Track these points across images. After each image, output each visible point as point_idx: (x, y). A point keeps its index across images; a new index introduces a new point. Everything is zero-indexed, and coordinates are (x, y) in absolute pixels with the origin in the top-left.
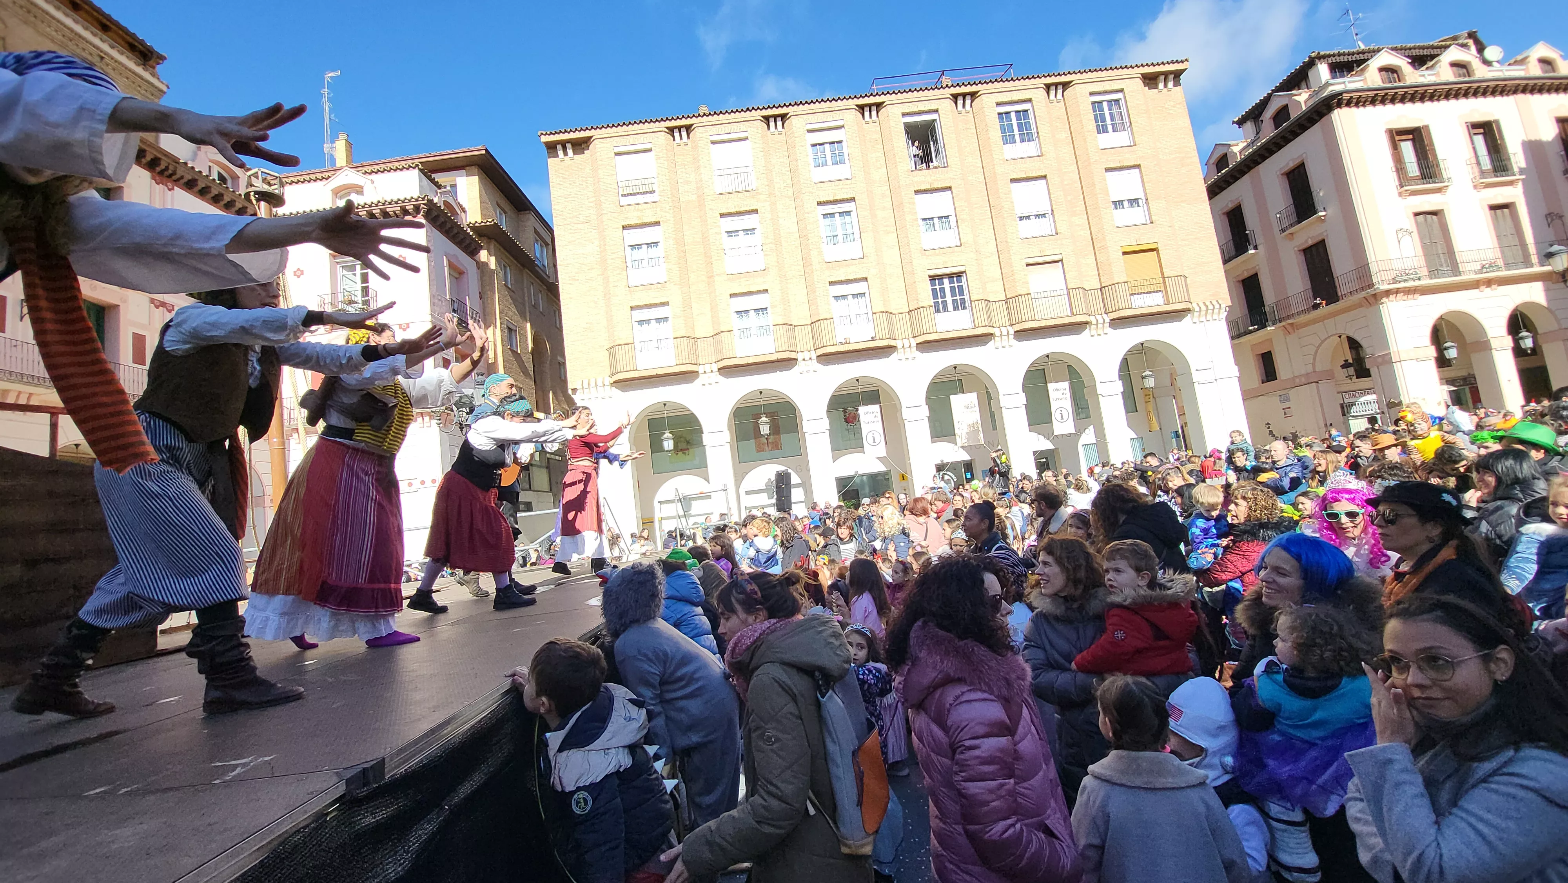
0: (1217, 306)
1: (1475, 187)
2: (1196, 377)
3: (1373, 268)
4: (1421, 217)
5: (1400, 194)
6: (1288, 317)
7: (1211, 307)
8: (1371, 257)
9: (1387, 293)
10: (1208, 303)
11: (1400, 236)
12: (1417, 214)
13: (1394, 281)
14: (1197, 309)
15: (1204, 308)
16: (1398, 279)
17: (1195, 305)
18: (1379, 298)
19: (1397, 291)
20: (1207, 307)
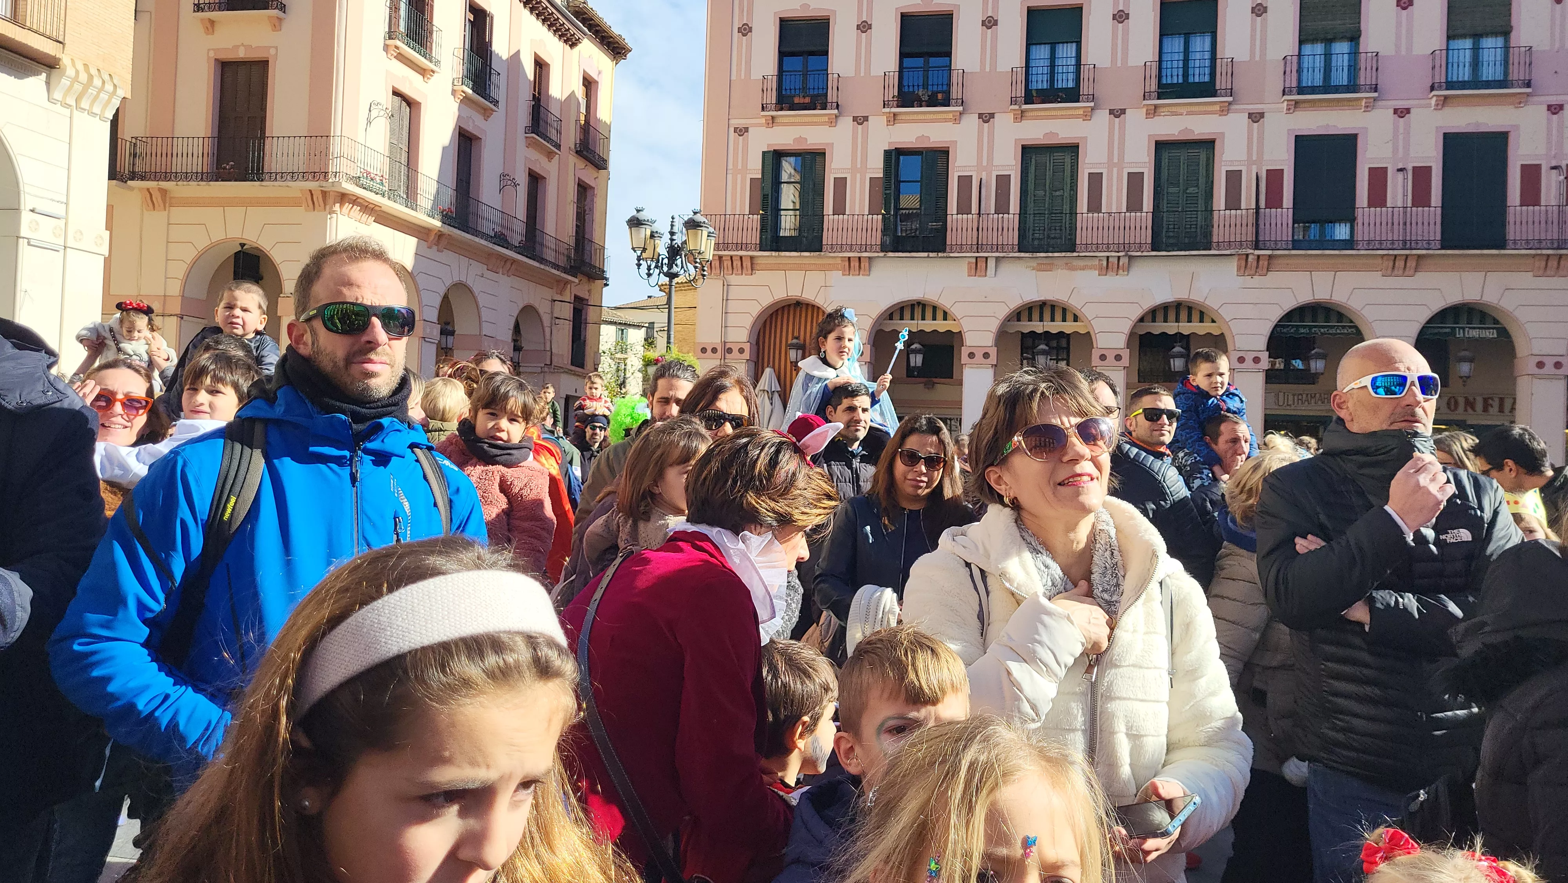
0: (109, 87)
1: (454, 92)
2: (27, 224)
3: (336, 146)
4: (397, 99)
5: (386, 48)
6: (167, 176)
7: (97, 82)
8: (336, 129)
9: (343, 198)
10: (93, 71)
11: (374, 113)
12: (396, 93)
13: (356, 180)
14: (70, 72)
15: (83, 77)
16: (363, 181)
17: (66, 60)
18: (330, 201)
19: (355, 201)
20: (91, 77)
